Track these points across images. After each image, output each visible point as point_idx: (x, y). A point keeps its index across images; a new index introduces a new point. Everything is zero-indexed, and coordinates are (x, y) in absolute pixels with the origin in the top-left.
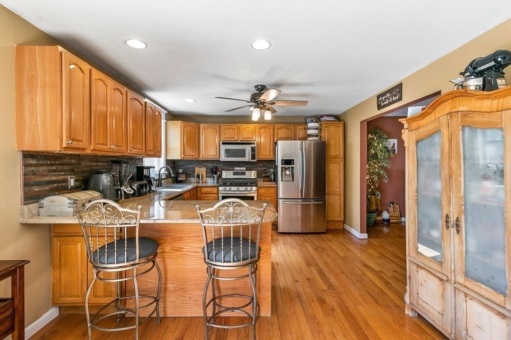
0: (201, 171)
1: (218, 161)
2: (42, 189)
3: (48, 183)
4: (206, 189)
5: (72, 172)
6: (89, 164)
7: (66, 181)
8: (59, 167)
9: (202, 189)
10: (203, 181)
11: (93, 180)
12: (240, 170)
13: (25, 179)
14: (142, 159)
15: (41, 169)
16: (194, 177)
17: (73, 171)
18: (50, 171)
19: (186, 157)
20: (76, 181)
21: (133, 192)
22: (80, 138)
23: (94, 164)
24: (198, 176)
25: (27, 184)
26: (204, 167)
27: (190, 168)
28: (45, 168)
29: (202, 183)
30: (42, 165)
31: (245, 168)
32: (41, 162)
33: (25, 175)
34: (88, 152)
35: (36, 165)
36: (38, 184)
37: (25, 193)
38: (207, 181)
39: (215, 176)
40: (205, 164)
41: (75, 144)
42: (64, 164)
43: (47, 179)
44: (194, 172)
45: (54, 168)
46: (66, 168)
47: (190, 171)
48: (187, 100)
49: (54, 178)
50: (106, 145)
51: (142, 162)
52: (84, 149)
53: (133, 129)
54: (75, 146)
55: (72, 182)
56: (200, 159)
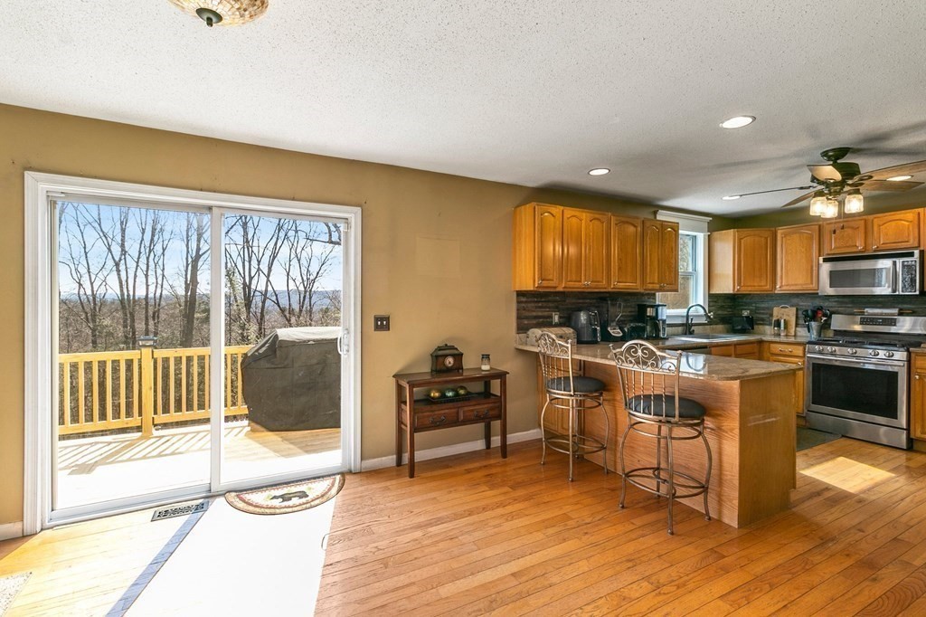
0: (787, 314)
1: (814, 295)
2: (530, 322)
3: (536, 317)
4: (780, 347)
5: (557, 309)
6: (574, 301)
7: (551, 317)
8: (545, 304)
9: (772, 345)
10: (788, 332)
11: (574, 317)
12: (881, 314)
13: (518, 314)
14: (654, 295)
15: (529, 305)
16: (770, 324)
17: (557, 307)
18: (536, 307)
19: (743, 289)
20: (560, 317)
21: (621, 334)
22: (550, 277)
23: (581, 301)
24: (778, 324)
25: (519, 318)
26: (792, 306)
27: (764, 309)
28: (533, 305)
29: (787, 335)
30: (530, 302)
31: (895, 311)
32: (530, 300)
33: (518, 310)
34: (560, 289)
35: (526, 302)
36: (527, 318)
37: (518, 325)
38: (799, 334)
39: (814, 324)
40: (795, 301)
41: (545, 283)
42: (549, 301)
43: (534, 314)
44: (771, 315)
45: (540, 305)
46: (551, 305)
47: (763, 314)
48: (724, 198)
49: (540, 314)
50: (580, 281)
51: (655, 299)
52: (555, 287)
53: (620, 259)
54: (545, 285)
55: (556, 319)
56: (776, 292)
